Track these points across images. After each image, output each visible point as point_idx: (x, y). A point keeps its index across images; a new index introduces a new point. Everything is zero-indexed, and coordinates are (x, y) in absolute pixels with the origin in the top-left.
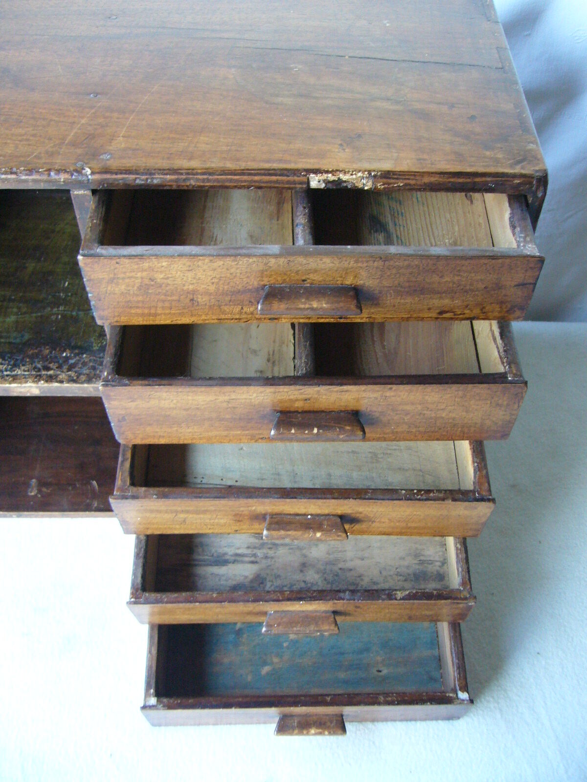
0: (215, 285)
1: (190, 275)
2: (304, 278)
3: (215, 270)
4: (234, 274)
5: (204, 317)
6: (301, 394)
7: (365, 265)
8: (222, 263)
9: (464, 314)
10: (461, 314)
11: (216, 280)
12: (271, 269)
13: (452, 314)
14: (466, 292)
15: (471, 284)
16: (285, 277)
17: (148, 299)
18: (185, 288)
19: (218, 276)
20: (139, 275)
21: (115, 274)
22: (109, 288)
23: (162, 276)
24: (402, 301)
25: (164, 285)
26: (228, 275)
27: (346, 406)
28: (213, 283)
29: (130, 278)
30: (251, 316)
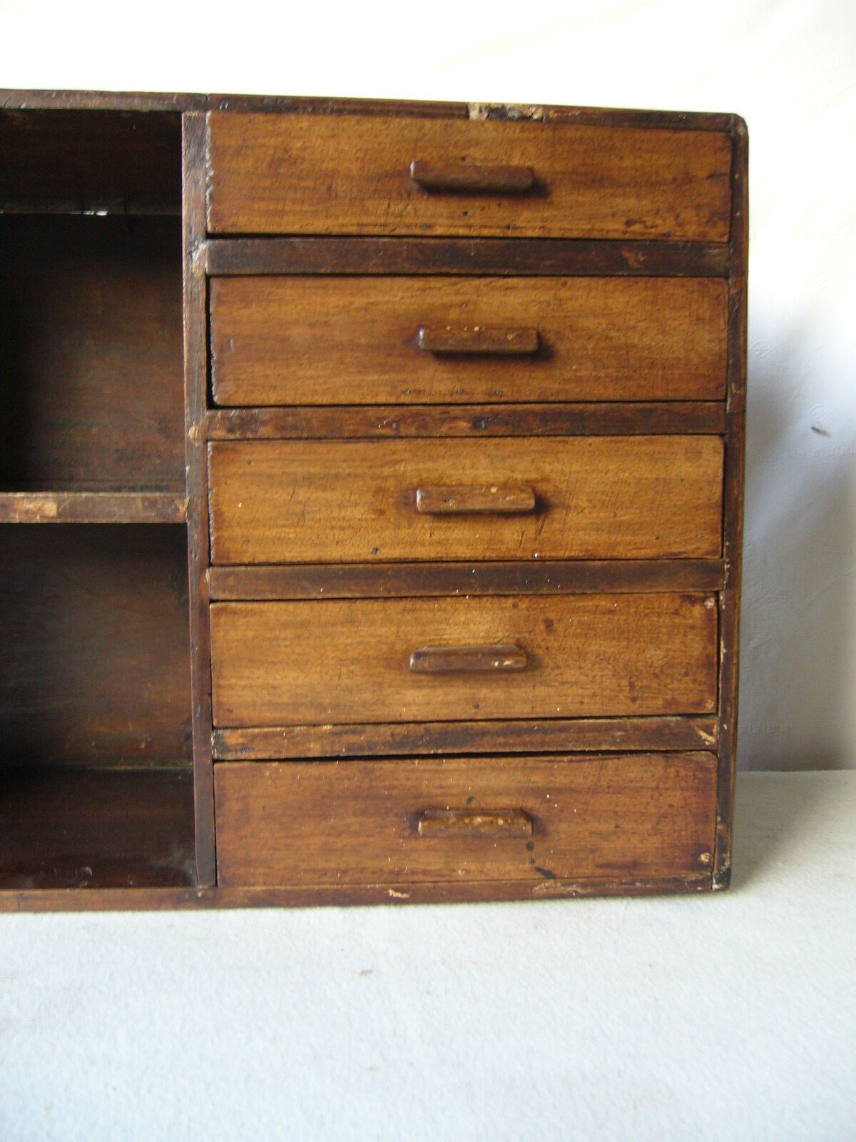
0: (359, 162)
1: (332, 144)
2: (463, 154)
3: (361, 136)
4: (383, 145)
5: (341, 220)
6: (457, 293)
7: (532, 135)
8: (369, 125)
9: (656, 226)
10: (652, 227)
11: (360, 154)
12: (426, 138)
13: (641, 226)
14: (653, 185)
15: (657, 173)
16: (442, 152)
17: (277, 185)
18: (324, 166)
19: (364, 147)
20: (272, 142)
21: (244, 140)
22: (234, 164)
23: (299, 145)
24: (580, 198)
25: (299, 161)
26: (376, 146)
27: (513, 319)
28: (357, 159)
29: (261, 146)
30: (399, 219)
